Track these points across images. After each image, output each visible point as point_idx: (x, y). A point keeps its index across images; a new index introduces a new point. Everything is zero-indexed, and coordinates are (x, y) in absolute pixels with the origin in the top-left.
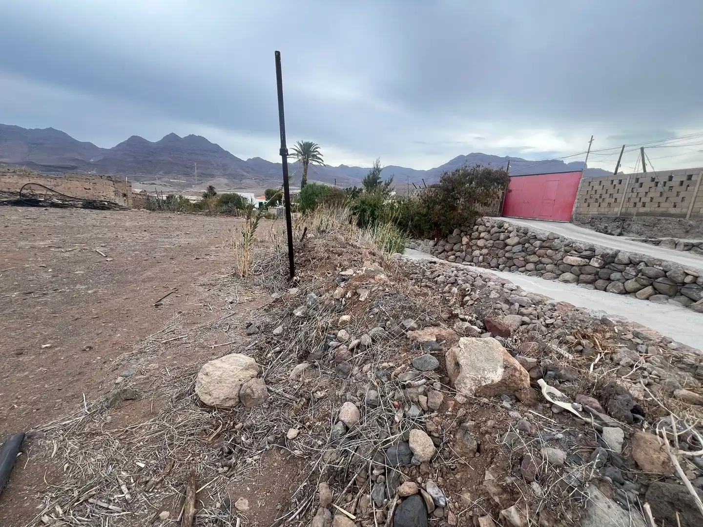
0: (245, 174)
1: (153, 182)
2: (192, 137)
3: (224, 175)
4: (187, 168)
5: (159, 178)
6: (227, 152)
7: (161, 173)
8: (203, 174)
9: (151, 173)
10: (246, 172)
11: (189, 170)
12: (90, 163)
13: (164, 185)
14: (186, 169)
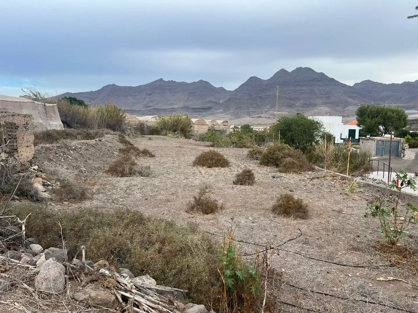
0: (350, 100)
1: (260, 115)
2: (299, 69)
3: (326, 104)
4: (291, 99)
5: (266, 112)
6: (333, 80)
7: (268, 107)
8: (305, 104)
9: (260, 108)
10: (351, 97)
11: (292, 102)
12: (219, 104)
13: (269, 117)
14: (290, 101)
